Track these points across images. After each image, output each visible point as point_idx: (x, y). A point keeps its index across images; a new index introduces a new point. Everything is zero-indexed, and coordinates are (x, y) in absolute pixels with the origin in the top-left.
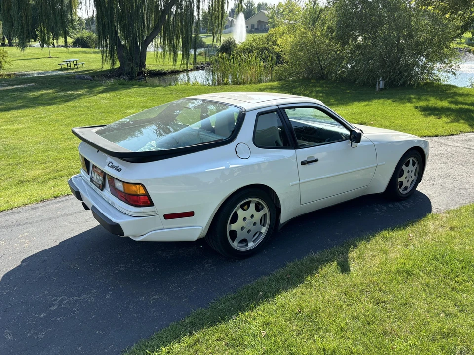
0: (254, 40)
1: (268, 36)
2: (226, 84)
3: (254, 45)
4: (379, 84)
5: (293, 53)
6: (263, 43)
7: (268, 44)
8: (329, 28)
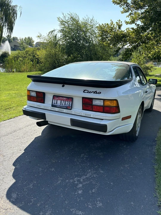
0: (19, 53)
1: (26, 52)
2: (14, 72)
3: (19, 55)
5: (46, 59)
6: (24, 55)
7: (27, 55)
8: (62, 48)
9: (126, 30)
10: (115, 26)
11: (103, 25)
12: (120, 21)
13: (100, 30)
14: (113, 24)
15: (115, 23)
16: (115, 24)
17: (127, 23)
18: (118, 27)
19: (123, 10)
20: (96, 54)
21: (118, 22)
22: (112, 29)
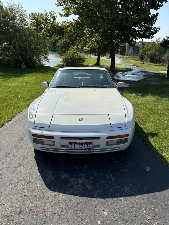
4: (23, 66)
9: (62, 23)
10: (50, 17)
11: (36, 14)
12: (53, 12)
13: (33, 20)
14: (47, 14)
15: (48, 14)
16: (50, 15)
17: (61, 15)
18: (52, 18)
19: (57, 3)
20: (30, 45)
21: (52, 13)
22: (46, 20)
